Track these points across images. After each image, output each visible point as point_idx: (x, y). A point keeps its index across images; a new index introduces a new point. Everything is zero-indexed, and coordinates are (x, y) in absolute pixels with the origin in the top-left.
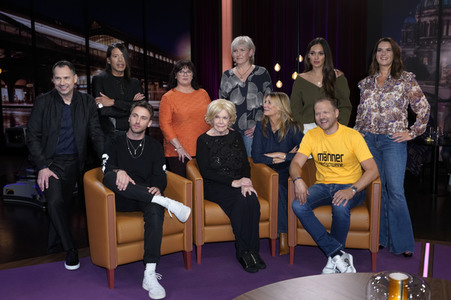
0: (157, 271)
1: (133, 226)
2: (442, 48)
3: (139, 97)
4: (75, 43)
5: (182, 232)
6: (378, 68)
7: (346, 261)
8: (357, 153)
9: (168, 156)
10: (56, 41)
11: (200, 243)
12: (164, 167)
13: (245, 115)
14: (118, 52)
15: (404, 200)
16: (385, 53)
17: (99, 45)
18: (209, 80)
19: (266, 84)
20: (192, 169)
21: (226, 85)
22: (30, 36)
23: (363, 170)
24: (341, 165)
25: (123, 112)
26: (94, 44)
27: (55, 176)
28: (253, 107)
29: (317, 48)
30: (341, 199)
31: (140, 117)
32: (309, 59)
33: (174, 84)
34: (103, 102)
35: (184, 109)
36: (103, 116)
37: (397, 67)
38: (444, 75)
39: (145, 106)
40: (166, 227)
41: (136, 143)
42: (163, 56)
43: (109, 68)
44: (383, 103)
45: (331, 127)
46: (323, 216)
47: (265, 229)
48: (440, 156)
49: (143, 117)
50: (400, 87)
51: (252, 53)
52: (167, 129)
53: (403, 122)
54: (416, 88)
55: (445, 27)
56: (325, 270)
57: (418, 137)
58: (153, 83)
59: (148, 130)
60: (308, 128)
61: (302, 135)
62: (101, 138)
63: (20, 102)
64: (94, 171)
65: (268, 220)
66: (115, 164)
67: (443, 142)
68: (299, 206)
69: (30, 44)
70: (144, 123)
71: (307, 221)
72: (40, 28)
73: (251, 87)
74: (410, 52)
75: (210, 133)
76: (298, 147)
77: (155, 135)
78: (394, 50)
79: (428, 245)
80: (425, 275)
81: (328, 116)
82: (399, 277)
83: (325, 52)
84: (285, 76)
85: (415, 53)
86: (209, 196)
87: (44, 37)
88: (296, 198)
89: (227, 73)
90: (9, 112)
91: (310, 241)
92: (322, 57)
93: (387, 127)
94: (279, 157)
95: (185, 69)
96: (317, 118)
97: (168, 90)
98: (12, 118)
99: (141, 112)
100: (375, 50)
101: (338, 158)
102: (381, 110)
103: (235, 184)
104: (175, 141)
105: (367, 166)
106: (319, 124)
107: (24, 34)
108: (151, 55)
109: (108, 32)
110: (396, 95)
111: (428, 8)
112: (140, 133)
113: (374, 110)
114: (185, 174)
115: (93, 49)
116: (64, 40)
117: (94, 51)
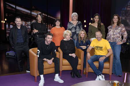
4: (28, 13)
7: (102, 77)
10: (22, 12)
11: (61, 70)
13: (75, 35)
17: (34, 13)
18: (65, 24)
19: (81, 26)
20: (59, 49)
22: (15, 10)
23: (108, 52)
24: (102, 50)
26: (33, 13)
28: (78, 33)
30: (101, 59)
35: (57, 33)
42: (52, 17)
44: (115, 33)
46: (96, 64)
47: (79, 67)
50: (120, 29)
53: (120, 39)
54: (124, 29)
56: (96, 79)
58: (49, 25)
65: (80, 65)
69: (15, 12)
72: (18, 8)
74: (124, 18)
79: (126, 73)
80: (125, 82)
84: (87, 24)
85: (125, 18)
87: (19, 10)
89: (70, 23)
91: (92, 71)
92: (98, 19)
93: (115, 40)
94: (84, 47)
95: (58, 21)
101: (101, 48)
102: (114, 35)
105: (109, 50)
107: (13, 9)
108: (49, 16)
109: (37, 10)
111: (129, 6)
113: (112, 35)
115: (33, 14)
116: (24, 12)
117: (33, 15)
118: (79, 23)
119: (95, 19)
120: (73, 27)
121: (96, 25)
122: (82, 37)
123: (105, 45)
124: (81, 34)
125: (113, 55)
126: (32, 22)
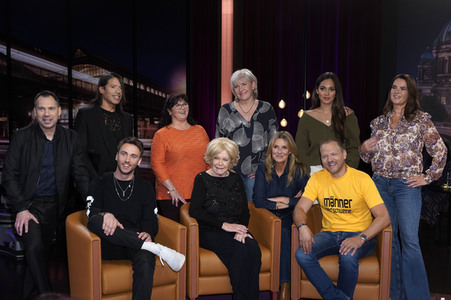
1: (120, 275)
4: (56, 73)
5: (174, 282)
8: (366, 198)
9: (160, 198)
10: (34, 70)
11: (193, 295)
12: (156, 210)
13: (249, 159)
15: (419, 250)
17: (85, 76)
18: (206, 115)
19: (272, 121)
22: (5, 64)
23: (373, 217)
24: (349, 211)
26: (77, 75)
27: (35, 219)
28: (259, 149)
29: (328, 84)
30: (349, 248)
31: (130, 155)
35: (178, 146)
37: (411, 109)
40: (157, 277)
41: (124, 184)
42: (155, 89)
44: (396, 145)
45: (340, 170)
46: (329, 266)
47: (265, 281)
49: (133, 155)
50: (415, 128)
51: (255, 85)
52: (160, 170)
53: (418, 166)
54: (432, 130)
57: (434, 183)
58: (143, 120)
62: (85, 178)
64: (77, 214)
65: (269, 271)
66: (101, 207)
68: (303, 256)
69: (5, 73)
71: (312, 272)
72: (17, 55)
73: (257, 127)
74: (427, 90)
76: (303, 191)
77: (146, 177)
78: (410, 87)
81: (337, 158)
83: (336, 88)
84: (290, 114)
85: (432, 91)
86: (205, 244)
87: (21, 65)
88: (300, 247)
91: (315, 294)
92: (332, 93)
94: (282, 202)
96: (324, 161)
99: (130, 149)
101: (346, 203)
102: (395, 153)
104: (168, 183)
105: (378, 212)
106: (328, 167)
108: (142, 87)
109: (93, 61)
110: (410, 137)
111: (447, 43)
112: (128, 174)
113: (387, 153)
114: (178, 219)
115: (77, 80)
116: (44, 69)
117: (78, 82)
118: (262, 110)
119: (322, 93)
120: (241, 126)
122: (279, 160)
123: (358, 191)
124: (275, 150)
125: (390, 229)
126: (75, 112)
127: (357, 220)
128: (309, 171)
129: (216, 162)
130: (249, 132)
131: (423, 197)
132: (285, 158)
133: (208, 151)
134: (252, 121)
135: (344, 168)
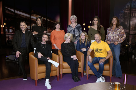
0: (49, 81)
1: (43, 68)
2: (131, 20)
3: (45, 32)
4: (27, 17)
5: (56, 70)
6: (112, 25)
7: (103, 79)
9: (53, 49)
10: (21, 16)
11: (61, 73)
12: (52, 52)
14: (39, 19)
15: (119, 62)
16: (114, 21)
17: (34, 17)
18: (64, 27)
19: (80, 29)
20: (59, 53)
21: (69, 29)
22: (14, 14)
23: (108, 54)
24: (102, 52)
25: (40, 36)
26: (32, 17)
28: (77, 35)
29: (96, 19)
31: (45, 38)
32: (93, 22)
33: (55, 28)
34: (35, 33)
35: (57, 36)
36: (35, 37)
37: (118, 25)
38: (131, 27)
39: (46, 35)
41: (44, 45)
42: (51, 20)
43: (37, 24)
44: (114, 35)
46: (97, 66)
47: (80, 70)
48: (130, 50)
49: (46, 38)
50: (119, 30)
51: (76, 20)
52: (52, 41)
54: (123, 31)
55: (132, 14)
56: (96, 81)
58: (49, 28)
59: (47, 41)
60: (92, 41)
61: (91, 44)
62: (34, 43)
63: (11, 33)
64: (32, 52)
65: (81, 67)
66: (38, 51)
67: (131, 46)
69: (14, 17)
70: (46, 39)
72: (17, 12)
73: (76, 30)
74: (122, 21)
75: (65, 42)
77: (49, 43)
79: (126, 75)
80: (125, 83)
81: (98, 38)
82: (117, 83)
83: (98, 20)
85: (123, 21)
87: (18, 15)
88: (89, 61)
89: (69, 26)
90: (8, 36)
91: (93, 74)
92: (97, 22)
95: (58, 24)
96: (95, 39)
97: (53, 30)
98: (8, 37)
99: (45, 36)
100: (112, 20)
101: (101, 50)
102: (113, 37)
103: (72, 57)
104: (55, 45)
105: (109, 52)
107: (12, 14)
108: (48, 20)
109: (36, 13)
111: (127, 8)
112: (45, 42)
113: (111, 37)
115: (32, 18)
118: (78, 26)
119: (94, 21)
120: (72, 30)
121: (95, 27)
122: (83, 39)
124: (82, 36)
125: (112, 57)
126: (31, 26)
127: (104, 54)
128: (91, 42)
129: (67, 39)
130: (74, 31)
131: (121, 48)
132: (84, 38)
133: (65, 37)
134: (75, 28)
135: (100, 41)
